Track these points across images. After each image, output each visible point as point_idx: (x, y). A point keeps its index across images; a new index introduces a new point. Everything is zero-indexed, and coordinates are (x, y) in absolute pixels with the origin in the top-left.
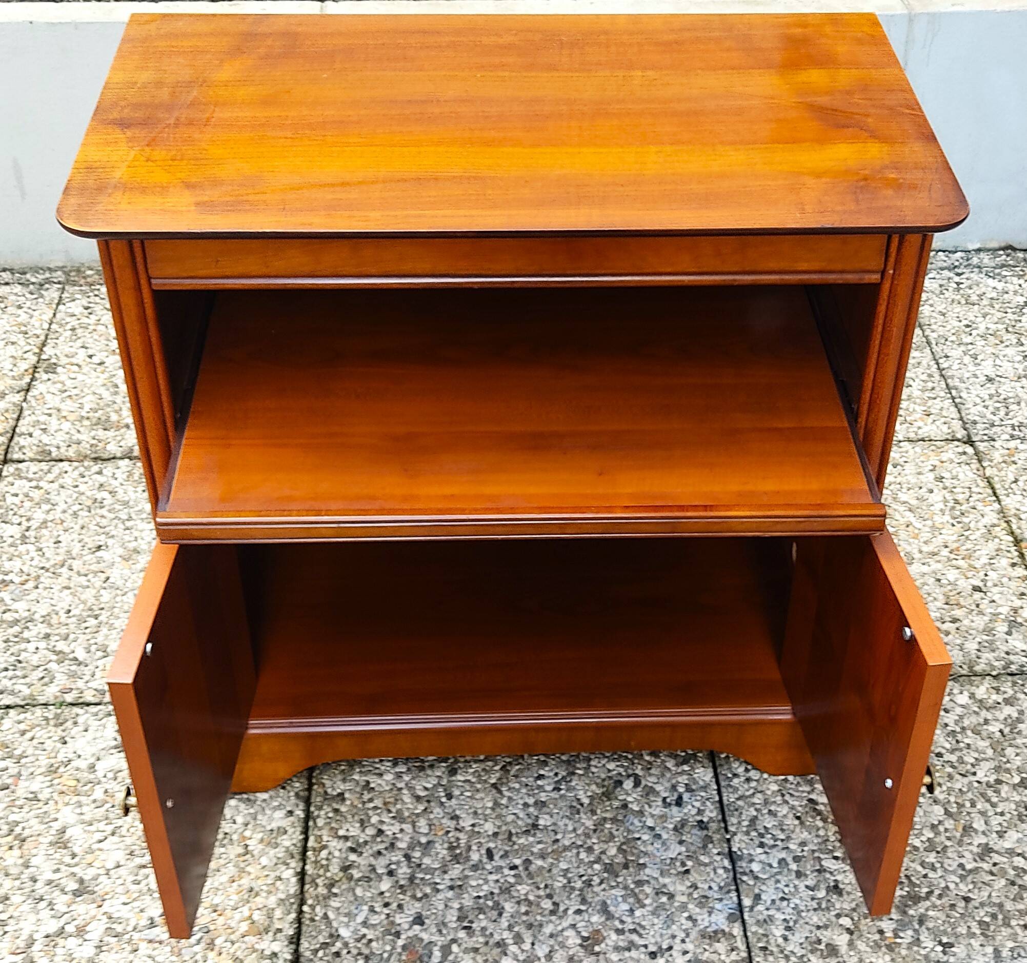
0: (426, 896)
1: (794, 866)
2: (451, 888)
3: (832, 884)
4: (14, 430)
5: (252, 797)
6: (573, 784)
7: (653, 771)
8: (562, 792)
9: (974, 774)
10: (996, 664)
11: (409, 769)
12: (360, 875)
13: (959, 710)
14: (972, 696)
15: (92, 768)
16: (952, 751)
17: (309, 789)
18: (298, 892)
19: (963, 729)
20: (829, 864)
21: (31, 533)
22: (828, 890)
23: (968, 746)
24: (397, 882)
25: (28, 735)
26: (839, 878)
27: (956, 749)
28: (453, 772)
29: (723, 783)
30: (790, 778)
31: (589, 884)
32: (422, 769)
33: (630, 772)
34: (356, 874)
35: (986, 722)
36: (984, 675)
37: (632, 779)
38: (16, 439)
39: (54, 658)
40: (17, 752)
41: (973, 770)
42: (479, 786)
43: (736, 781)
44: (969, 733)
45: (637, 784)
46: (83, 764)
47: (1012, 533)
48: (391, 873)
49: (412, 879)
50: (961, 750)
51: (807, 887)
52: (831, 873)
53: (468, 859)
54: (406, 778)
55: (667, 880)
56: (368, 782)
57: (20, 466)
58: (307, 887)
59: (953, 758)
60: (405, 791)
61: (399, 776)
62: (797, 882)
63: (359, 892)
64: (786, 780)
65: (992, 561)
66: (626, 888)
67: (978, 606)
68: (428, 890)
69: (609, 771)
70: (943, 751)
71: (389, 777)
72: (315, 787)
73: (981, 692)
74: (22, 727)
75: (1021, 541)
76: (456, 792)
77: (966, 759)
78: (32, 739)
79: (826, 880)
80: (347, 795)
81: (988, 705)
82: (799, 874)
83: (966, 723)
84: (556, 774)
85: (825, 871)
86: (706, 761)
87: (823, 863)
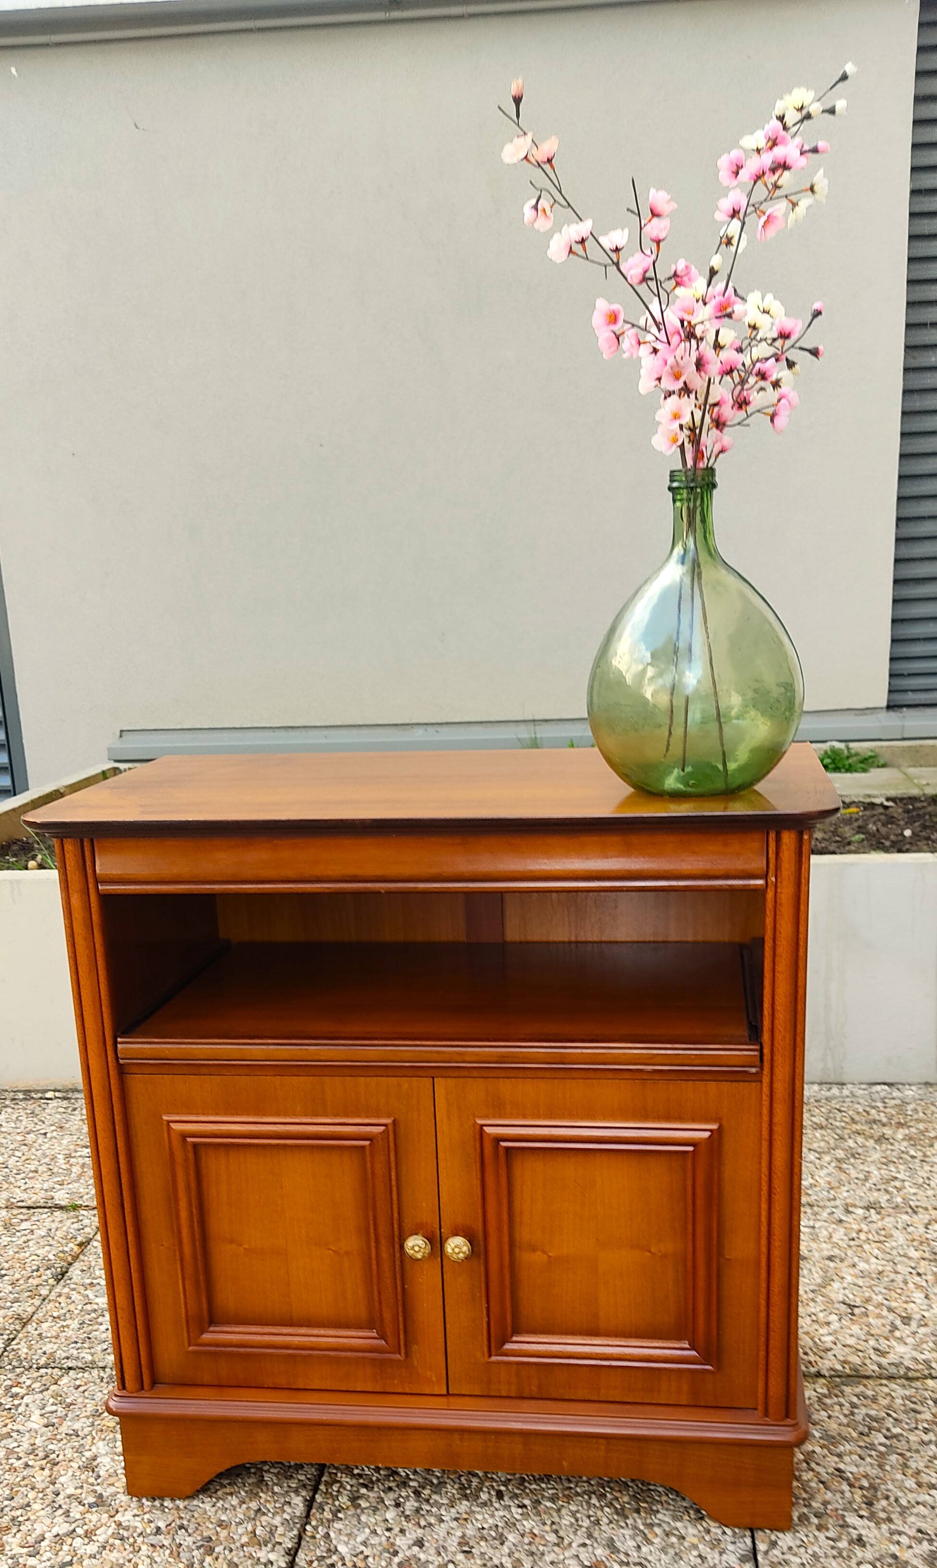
0: (430, 1525)
1: (815, 1521)
2: (456, 1519)
3: (855, 1537)
12: (368, 1504)
18: (304, 1515)
20: (852, 1519)
22: (851, 1542)
24: (403, 1512)
25: (81, 1389)
26: (863, 1532)
31: (597, 1522)
34: (363, 1504)
40: (68, 1400)
48: (398, 1505)
49: (418, 1510)
51: (828, 1538)
52: (855, 1528)
53: (478, 1497)
55: (679, 1524)
58: (314, 1511)
62: (817, 1533)
63: (363, 1518)
66: (635, 1528)
68: (432, 1520)
74: (78, 1383)
78: (83, 1392)
79: (849, 1533)
82: (819, 1528)
85: (848, 1526)
87: (847, 1519)
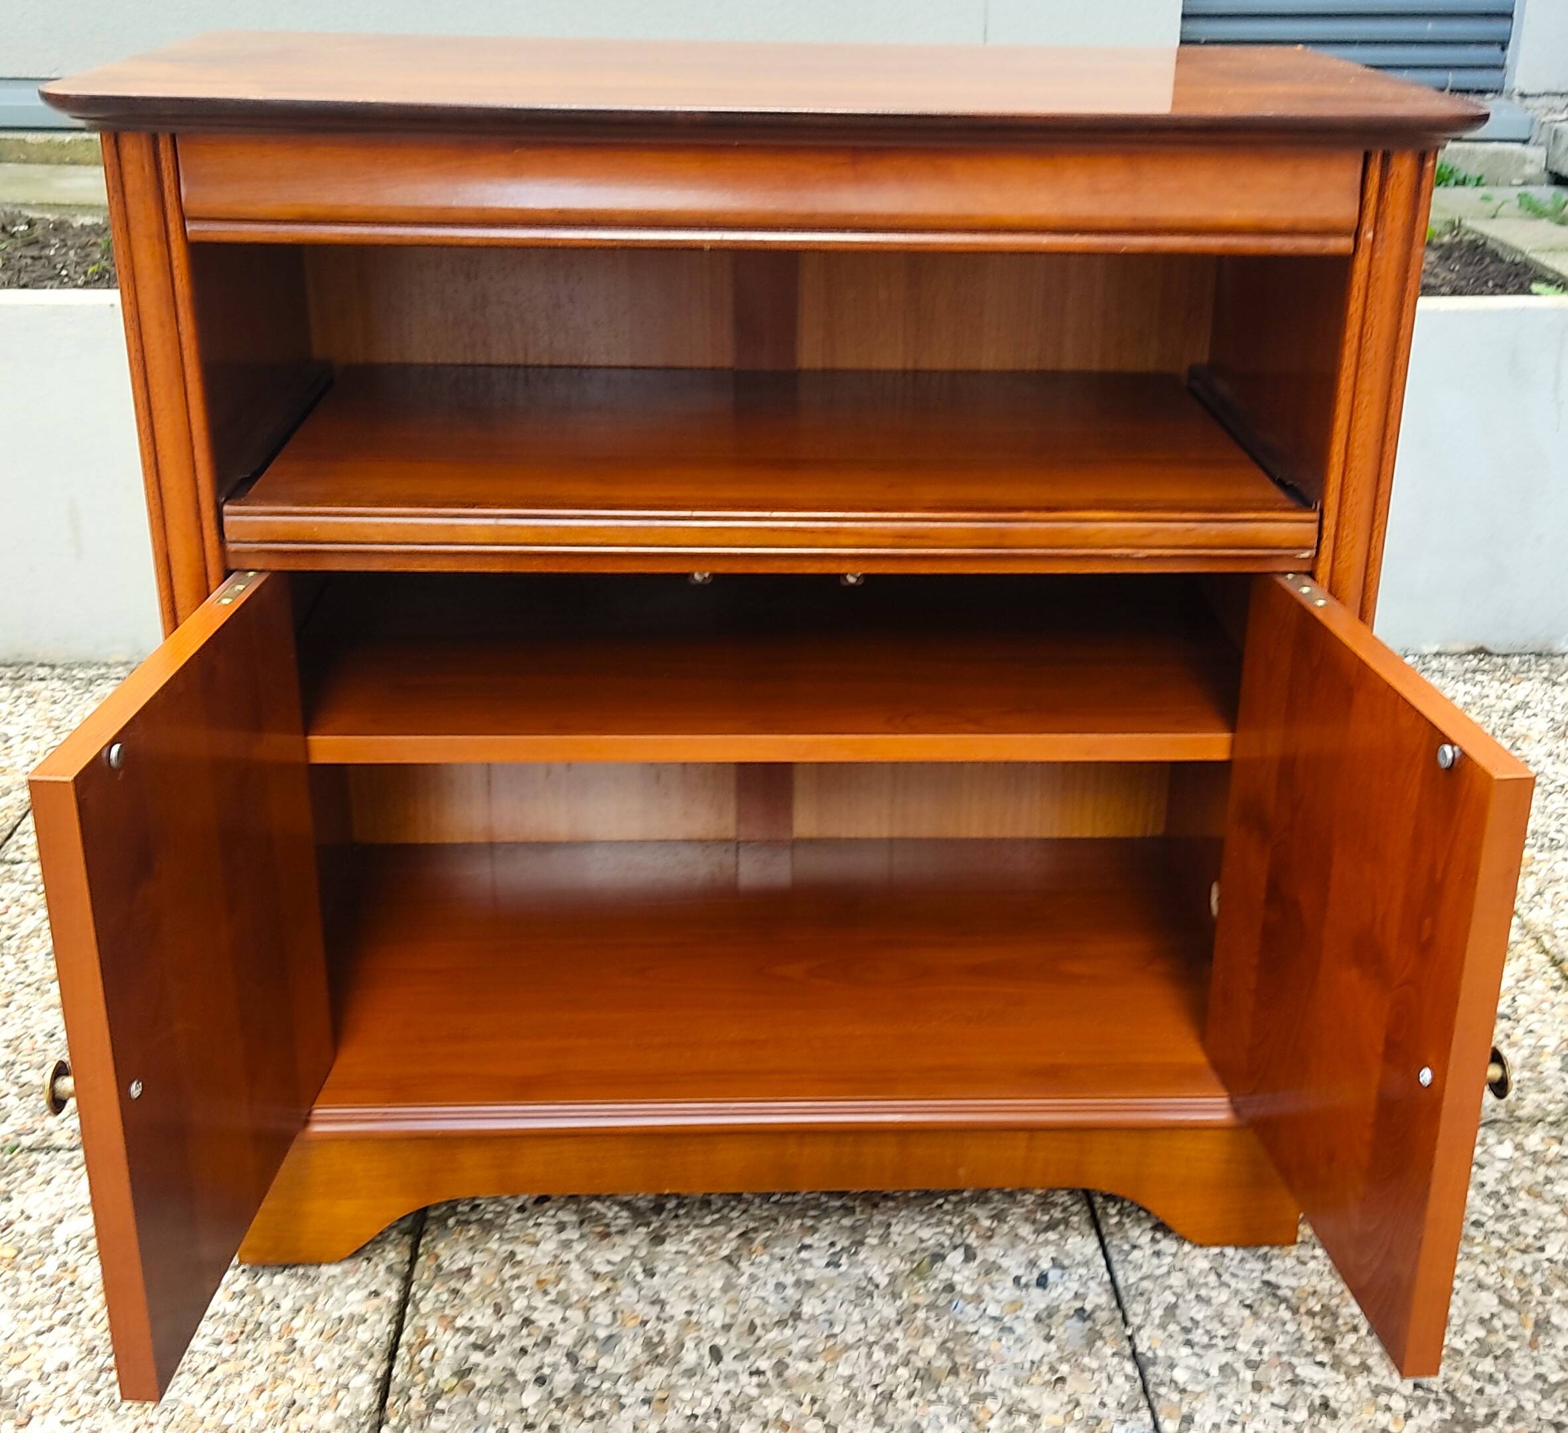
0: (601, 1415)
1: (1248, 1375)
2: (646, 1401)
3: (1317, 1402)
4: (15, 829)
5: (312, 1272)
6: (861, 1257)
7: (995, 1240)
8: (843, 1269)
9: (1542, 1249)
10: (1551, 1107)
11: (582, 1236)
12: (487, 1382)
13: (1501, 1166)
14: (1518, 1147)
15: (47, 1233)
16: (1499, 1219)
17: (413, 1261)
18: (375, 1407)
19: (1512, 1190)
20: (1306, 1370)
21: (14, 943)
22: (1312, 1411)
23: (1524, 1212)
24: (551, 1393)
26: (1330, 1392)
27: (1505, 1216)
28: (658, 1239)
29: (1115, 1257)
30: (1230, 1251)
31: (889, 1397)
32: (605, 1235)
33: (958, 1241)
34: (480, 1381)
35: (1549, 1180)
36: (1535, 1122)
37: (961, 1250)
38: (15, 837)
39: (15, 1089)
41: (1538, 1244)
42: (701, 1259)
43: (1136, 1255)
44: (1523, 1194)
45: (970, 1255)
46: (31, 1228)
47: (1545, 952)
48: (541, 1381)
49: (577, 1388)
50: (1513, 1217)
51: (1273, 1405)
52: (1315, 1386)
53: (677, 1361)
54: (578, 1248)
55: (1025, 1392)
56: (512, 1254)
57: (15, 867)
58: (391, 1399)
59: (1503, 1228)
60: (575, 1267)
61: (567, 1245)
62: (1255, 1397)
63: (483, 1407)
64: (1222, 1255)
65: (1521, 984)
66: (954, 1403)
67: (1508, 1036)
68: (605, 1406)
69: (922, 1241)
70: (1484, 1219)
71: (549, 1246)
72: (422, 1259)
73: (1534, 1141)
75: (1562, 961)
76: (662, 1267)
77: (1523, 1229)
79: (1306, 1396)
80: (475, 1270)
81: (1548, 1160)
82: (1257, 1386)
83: (1515, 1182)
84: (832, 1244)
85: (1303, 1382)
86: (1086, 1228)
87: (1298, 1371)
